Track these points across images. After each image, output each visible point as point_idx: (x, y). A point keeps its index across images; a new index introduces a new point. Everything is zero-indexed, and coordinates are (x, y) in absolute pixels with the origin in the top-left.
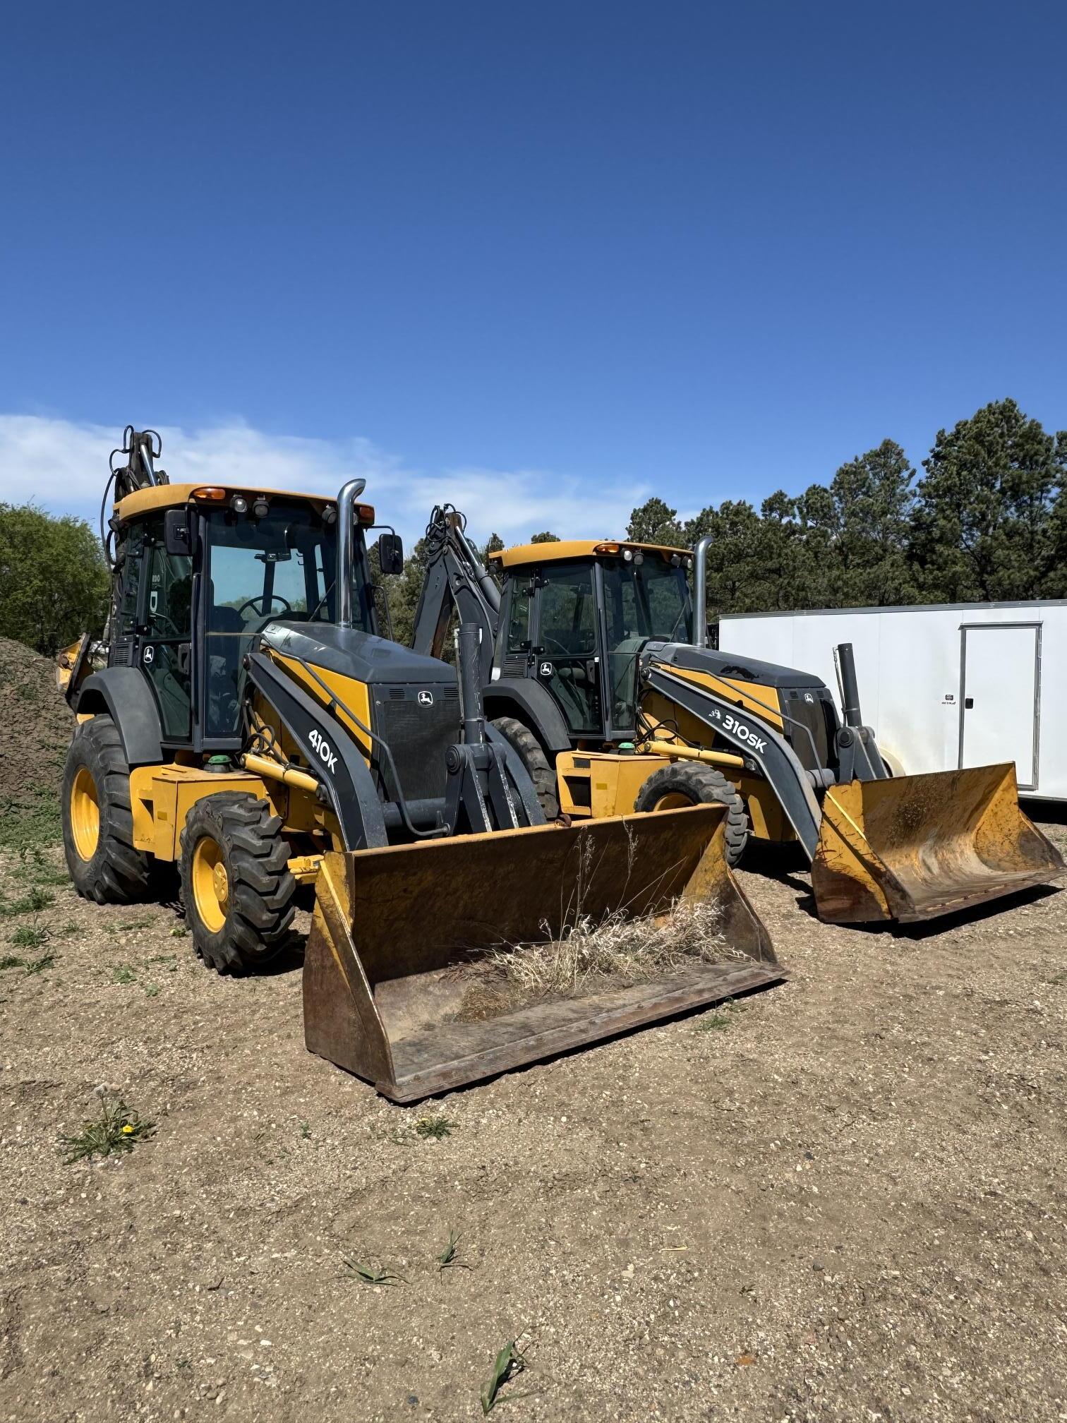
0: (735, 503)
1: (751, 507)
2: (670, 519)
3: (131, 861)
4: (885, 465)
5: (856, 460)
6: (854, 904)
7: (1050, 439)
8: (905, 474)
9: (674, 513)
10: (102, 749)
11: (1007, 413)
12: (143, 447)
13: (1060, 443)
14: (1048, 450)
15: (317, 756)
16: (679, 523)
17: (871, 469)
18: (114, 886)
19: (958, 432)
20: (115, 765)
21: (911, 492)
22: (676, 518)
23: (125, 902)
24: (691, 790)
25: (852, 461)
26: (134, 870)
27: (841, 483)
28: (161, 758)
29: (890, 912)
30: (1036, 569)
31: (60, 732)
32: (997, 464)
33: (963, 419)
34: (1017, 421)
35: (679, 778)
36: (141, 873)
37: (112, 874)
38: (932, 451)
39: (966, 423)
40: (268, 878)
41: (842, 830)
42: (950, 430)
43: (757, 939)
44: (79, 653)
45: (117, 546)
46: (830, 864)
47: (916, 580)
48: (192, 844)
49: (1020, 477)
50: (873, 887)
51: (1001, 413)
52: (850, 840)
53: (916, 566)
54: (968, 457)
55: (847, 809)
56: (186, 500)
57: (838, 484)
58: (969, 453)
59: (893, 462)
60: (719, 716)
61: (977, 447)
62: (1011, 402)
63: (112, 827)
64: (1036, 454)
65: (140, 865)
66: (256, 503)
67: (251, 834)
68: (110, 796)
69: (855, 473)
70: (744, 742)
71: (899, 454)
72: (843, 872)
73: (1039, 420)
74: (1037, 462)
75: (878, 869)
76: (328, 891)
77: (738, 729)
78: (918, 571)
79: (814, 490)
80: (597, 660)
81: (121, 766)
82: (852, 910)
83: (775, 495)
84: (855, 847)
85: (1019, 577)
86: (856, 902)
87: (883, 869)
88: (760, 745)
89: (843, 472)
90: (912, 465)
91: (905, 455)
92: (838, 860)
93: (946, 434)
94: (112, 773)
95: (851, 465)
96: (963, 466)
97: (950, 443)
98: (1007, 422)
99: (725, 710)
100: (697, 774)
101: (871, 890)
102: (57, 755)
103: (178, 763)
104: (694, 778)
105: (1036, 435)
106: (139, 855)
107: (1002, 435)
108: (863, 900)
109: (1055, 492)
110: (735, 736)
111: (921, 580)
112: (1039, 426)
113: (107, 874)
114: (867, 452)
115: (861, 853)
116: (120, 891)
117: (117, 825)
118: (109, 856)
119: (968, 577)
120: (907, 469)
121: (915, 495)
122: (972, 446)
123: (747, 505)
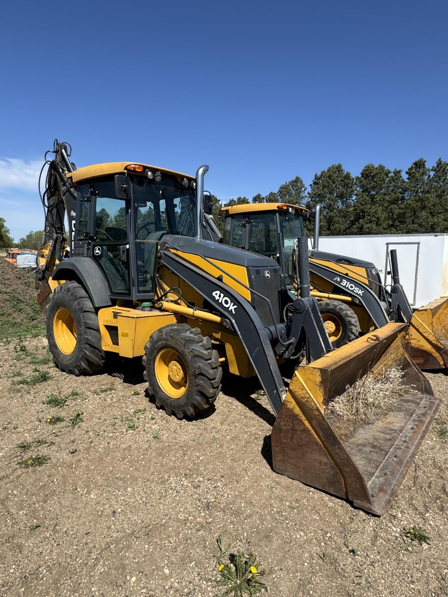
0: (242, 198)
1: (248, 199)
2: (218, 203)
3: (97, 356)
4: (296, 186)
5: (286, 183)
6: (425, 361)
7: (353, 179)
8: (303, 189)
9: (219, 201)
10: (77, 299)
11: (339, 168)
12: (63, 150)
13: (356, 180)
14: (353, 182)
15: (221, 304)
16: (221, 204)
17: (292, 187)
18: (87, 367)
19: (322, 175)
20: (88, 308)
21: (305, 196)
22: (220, 203)
23: (90, 375)
24: (337, 312)
25: (285, 184)
26: (98, 360)
27: (281, 192)
28: (111, 304)
29: (445, 364)
30: (348, 224)
31: (7, 286)
32: (336, 187)
33: (323, 170)
34: (342, 172)
35: (330, 307)
36: (101, 360)
37: (86, 362)
38: (313, 181)
39: (325, 172)
40: (212, 371)
41: (421, 330)
42: (319, 174)
43: (422, 385)
44: (50, 250)
45: (48, 199)
46: (413, 345)
47: (307, 227)
48: (155, 352)
49: (344, 192)
50: (436, 354)
51: (337, 168)
52: (426, 335)
53: (307, 223)
54: (326, 184)
55: (423, 321)
56: (122, 171)
57: (280, 192)
58: (326, 183)
59: (299, 184)
60: (339, 280)
61: (329, 180)
62: (340, 165)
63: (87, 339)
64: (349, 184)
65: (100, 357)
66: (156, 174)
67: (202, 348)
68: (86, 323)
69: (286, 188)
70: (352, 291)
71: (301, 182)
72: (420, 348)
73: (349, 172)
74: (349, 186)
75: (440, 347)
76: (303, 388)
77: (349, 285)
78: (308, 225)
79: (271, 194)
80: (278, 255)
81: (90, 308)
82: (424, 364)
83: (257, 195)
84: (428, 338)
85: (343, 227)
86: (427, 361)
87: (442, 347)
88: (360, 292)
89: (281, 188)
90: (306, 186)
91: (303, 182)
92: (418, 343)
93: (318, 175)
94: (85, 311)
95: (284, 185)
96: (324, 187)
97: (319, 179)
98: (339, 172)
99: (342, 277)
100: (339, 305)
101: (435, 356)
102: (8, 297)
103: (119, 306)
104: (338, 307)
105: (349, 177)
106: (101, 352)
107: (337, 177)
108: (430, 360)
109: (354, 197)
110: (348, 288)
111: (309, 227)
112: (349, 174)
113: (83, 362)
114: (290, 180)
115: (431, 340)
116: (90, 370)
117: (90, 337)
118: (85, 354)
119: (325, 227)
120: (304, 187)
121: (306, 197)
122: (327, 180)
123: (247, 198)
